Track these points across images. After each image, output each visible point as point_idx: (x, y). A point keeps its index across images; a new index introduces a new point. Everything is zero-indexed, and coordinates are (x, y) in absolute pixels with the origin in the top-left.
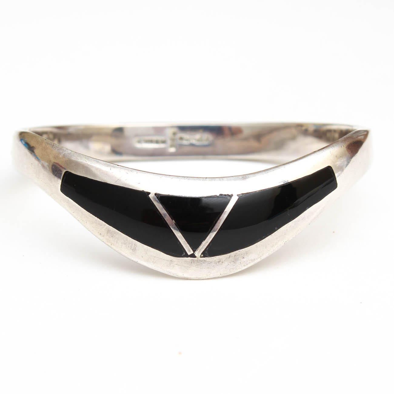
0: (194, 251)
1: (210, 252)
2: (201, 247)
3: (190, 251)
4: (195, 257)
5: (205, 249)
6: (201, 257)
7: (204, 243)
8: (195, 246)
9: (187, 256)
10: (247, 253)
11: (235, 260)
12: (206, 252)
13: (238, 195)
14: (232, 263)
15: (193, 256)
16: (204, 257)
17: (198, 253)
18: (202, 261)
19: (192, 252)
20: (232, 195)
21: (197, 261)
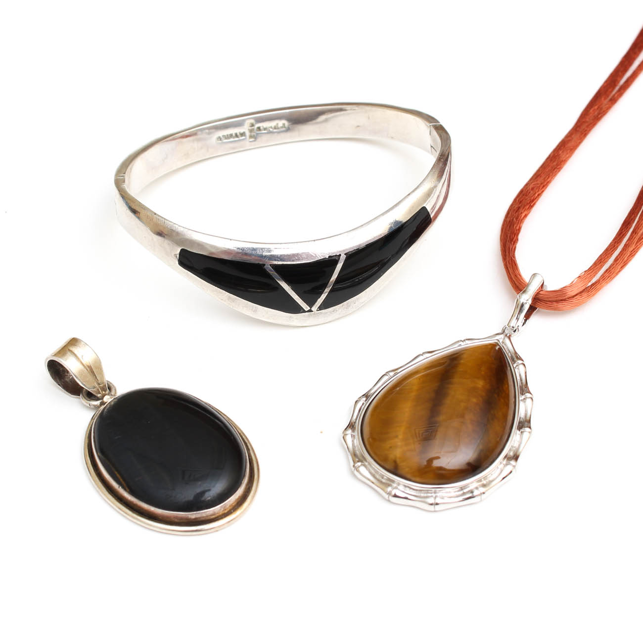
0: (311, 308)
1: (325, 306)
2: (316, 303)
3: (307, 308)
4: (312, 311)
5: (321, 304)
6: (317, 310)
7: (319, 300)
8: (311, 304)
9: (304, 311)
10: (358, 299)
11: (348, 306)
12: (322, 306)
13: (345, 254)
14: (345, 309)
15: (310, 311)
16: (320, 310)
17: (314, 308)
18: (318, 313)
19: (309, 308)
20: (340, 255)
21: (314, 314)
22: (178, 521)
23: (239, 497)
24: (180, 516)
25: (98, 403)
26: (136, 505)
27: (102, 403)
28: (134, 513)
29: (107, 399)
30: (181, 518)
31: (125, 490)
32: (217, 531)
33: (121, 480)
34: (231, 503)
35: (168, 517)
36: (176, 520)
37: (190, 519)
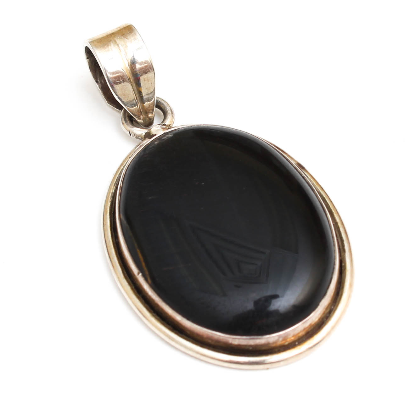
22: (213, 343)
23: (310, 325)
24: (216, 337)
25: (142, 132)
26: (157, 305)
27: (149, 135)
28: (153, 316)
29: (157, 130)
30: (218, 341)
31: (146, 280)
32: (268, 369)
33: (143, 264)
34: (296, 332)
35: (198, 335)
36: (210, 341)
37: (231, 344)
